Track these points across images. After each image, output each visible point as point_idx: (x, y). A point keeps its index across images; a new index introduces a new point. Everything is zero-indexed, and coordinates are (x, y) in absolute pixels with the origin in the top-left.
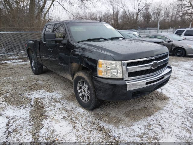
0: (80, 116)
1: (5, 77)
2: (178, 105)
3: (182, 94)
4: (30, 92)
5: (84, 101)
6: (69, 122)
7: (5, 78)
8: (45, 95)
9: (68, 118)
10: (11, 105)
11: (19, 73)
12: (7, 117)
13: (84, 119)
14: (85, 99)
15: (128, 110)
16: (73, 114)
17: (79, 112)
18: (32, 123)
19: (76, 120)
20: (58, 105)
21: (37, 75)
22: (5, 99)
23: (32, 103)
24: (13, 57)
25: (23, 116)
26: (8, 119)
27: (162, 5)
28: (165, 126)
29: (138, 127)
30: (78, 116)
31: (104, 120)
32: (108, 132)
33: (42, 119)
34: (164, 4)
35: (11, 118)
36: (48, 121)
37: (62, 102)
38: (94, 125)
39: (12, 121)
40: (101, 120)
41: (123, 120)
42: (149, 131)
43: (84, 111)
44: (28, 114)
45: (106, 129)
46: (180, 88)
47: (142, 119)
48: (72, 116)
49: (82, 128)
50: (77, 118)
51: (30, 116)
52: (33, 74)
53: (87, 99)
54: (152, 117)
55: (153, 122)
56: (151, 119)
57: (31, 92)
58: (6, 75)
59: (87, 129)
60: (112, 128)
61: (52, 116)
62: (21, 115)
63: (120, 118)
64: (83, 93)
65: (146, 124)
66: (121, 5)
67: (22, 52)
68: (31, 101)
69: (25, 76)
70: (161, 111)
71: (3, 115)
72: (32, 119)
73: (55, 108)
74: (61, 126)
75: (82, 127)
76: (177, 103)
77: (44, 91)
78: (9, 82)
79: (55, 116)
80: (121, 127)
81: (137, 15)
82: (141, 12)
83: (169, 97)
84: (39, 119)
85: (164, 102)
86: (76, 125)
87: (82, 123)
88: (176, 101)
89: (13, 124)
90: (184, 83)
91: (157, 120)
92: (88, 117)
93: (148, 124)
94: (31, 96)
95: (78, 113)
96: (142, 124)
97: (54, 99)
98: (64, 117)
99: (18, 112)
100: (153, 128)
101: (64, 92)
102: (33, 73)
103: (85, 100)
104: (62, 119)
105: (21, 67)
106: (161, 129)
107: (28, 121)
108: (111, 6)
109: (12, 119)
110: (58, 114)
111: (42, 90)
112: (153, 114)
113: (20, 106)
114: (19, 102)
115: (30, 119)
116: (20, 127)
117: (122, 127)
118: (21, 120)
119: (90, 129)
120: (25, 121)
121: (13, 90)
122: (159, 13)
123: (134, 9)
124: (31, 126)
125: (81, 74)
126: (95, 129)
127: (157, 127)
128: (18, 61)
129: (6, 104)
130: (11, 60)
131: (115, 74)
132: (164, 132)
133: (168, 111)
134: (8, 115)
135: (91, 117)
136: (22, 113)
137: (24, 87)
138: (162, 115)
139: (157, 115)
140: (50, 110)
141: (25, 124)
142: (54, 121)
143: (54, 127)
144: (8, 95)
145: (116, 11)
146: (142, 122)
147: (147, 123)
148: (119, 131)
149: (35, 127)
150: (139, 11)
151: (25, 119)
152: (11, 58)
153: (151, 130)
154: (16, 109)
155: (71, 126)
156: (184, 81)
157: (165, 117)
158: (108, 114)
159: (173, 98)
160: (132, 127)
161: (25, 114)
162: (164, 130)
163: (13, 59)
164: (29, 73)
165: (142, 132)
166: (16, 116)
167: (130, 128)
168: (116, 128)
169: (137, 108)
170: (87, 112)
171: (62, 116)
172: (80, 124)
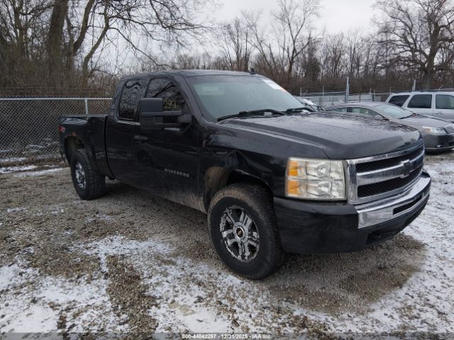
0: (237, 295)
1: (9, 207)
2: (450, 259)
3: (448, 236)
4: (87, 242)
5: (239, 257)
6: (217, 310)
7: (9, 210)
8: (128, 246)
9: (209, 301)
10: (50, 275)
11: (41, 197)
12: (53, 306)
13: (249, 301)
14: (241, 254)
15: (344, 276)
16: (218, 292)
17: (231, 284)
18: (124, 316)
19: (232, 306)
20: (173, 271)
21: (88, 200)
22: (28, 260)
23: (105, 269)
24: (12, 160)
25: (94, 301)
26: (57, 312)
27: (344, 41)
28: (444, 307)
29: (386, 315)
30: (231, 294)
31: (298, 301)
32: (322, 330)
33: (147, 306)
34: (348, 39)
35: (64, 307)
36: (163, 310)
37: (179, 262)
38: (280, 315)
39: (69, 315)
40: (293, 303)
41: (344, 300)
42: (412, 321)
43: (243, 283)
44: (104, 295)
45: (313, 322)
46: (439, 222)
47: (384, 294)
48: (219, 296)
49: (254, 324)
50: (233, 300)
51: (111, 299)
52: (77, 199)
53: (248, 253)
54: (405, 289)
55: (413, 300)
56: (406, 294)
57: (92, 241)
58: (9, 202)
59: (268, 325)
60: (326, 319)
61: (168, 298)
62: (88, 298)
63: (334, 294)
64: (238, 239)
65: (399, 305)
66: (255, 41)
67: (32, 146)
68: (99, 264)
69: (60, 204)
70: (421, 275)
71: (41, 302)
72: (120, 307)
73: (169, 278)
74: (201, 321)
75: (254, 321)
76: (446, 255)
77: (122, 237)
78: (24, 220)
79: (176, 296)
80: (345, 316)
81: (291, 63)
82: (299, 56)
83: (424, 242)
84: (139, 307)
85: (416, 255)
86: (236, 316)
87: (250, 310)
88: (442, 252)
89: (76, 322)
90: (443, 212)
91: (420, 296)
92: (258, 296)
93: (403, 306)
94: (96, 251)
95: (230, 288)
96: (391, 307)
97: (157, 258)
98: (200, 299)
99: (76, 292)
100: (418, 314)
101: (174, 238)
102: (78, 197)
103: (243, 257)
104: (195, 302)
105: (40, 182)
106: (436, 314)
107: (112, 313)
108: (233, 44)
109: (68, 310)
110: (180, 291)
111: (117, 235)
112: (405, 281)
113: (76, 276)
114: (70, 267)
115: (115, 309)
116: (96, 327)
117: (349, 317)
118: (92, 310)
119: (275, 325)
120: (104, 314)
121: (41, 238)
122: (337, 59)
123: (284, 49)
124: (124, 324)
125: (235, 193)
126: (287, 325)
127: (427, 311)
128: (26, 168)
129: (37, 272)
130: (7, 165)
131: (325, 190)
132: (446, 320)
133: (435, 274)
134: (53, 299)
135: (265, 297)
136: (87, 294)
137: (67, 229)
138: (426, 284)
139: (415, 284)
140: (157, 284)
141: (107, 320)
142: (177, 309)
143: (184, 325)
144: (32, 250)
145: (243, 54)
146: (388, 301)
147: (402, 302)
148: (345, 326)
149: (136, 327)
150: (295, 54)
151: (101, 309)
152: (7, 160)
153: (416, 317)
154: (67, 285)
155: (224, 320)
156: (439, 206)
157: (434, 287)
158: (304, 287)
159: (433, 246)
160: (370, 315)
161: (96, 296)
162: (445, 317)
163: (13, 165)
164: (66, 196)
165: (399, 323)
166: (74, 301)
167: (367, 317)
168: (336, 319)
169: (364, 271)
170: (250, 285)
171: (192, 296)
172: (244, 313)
